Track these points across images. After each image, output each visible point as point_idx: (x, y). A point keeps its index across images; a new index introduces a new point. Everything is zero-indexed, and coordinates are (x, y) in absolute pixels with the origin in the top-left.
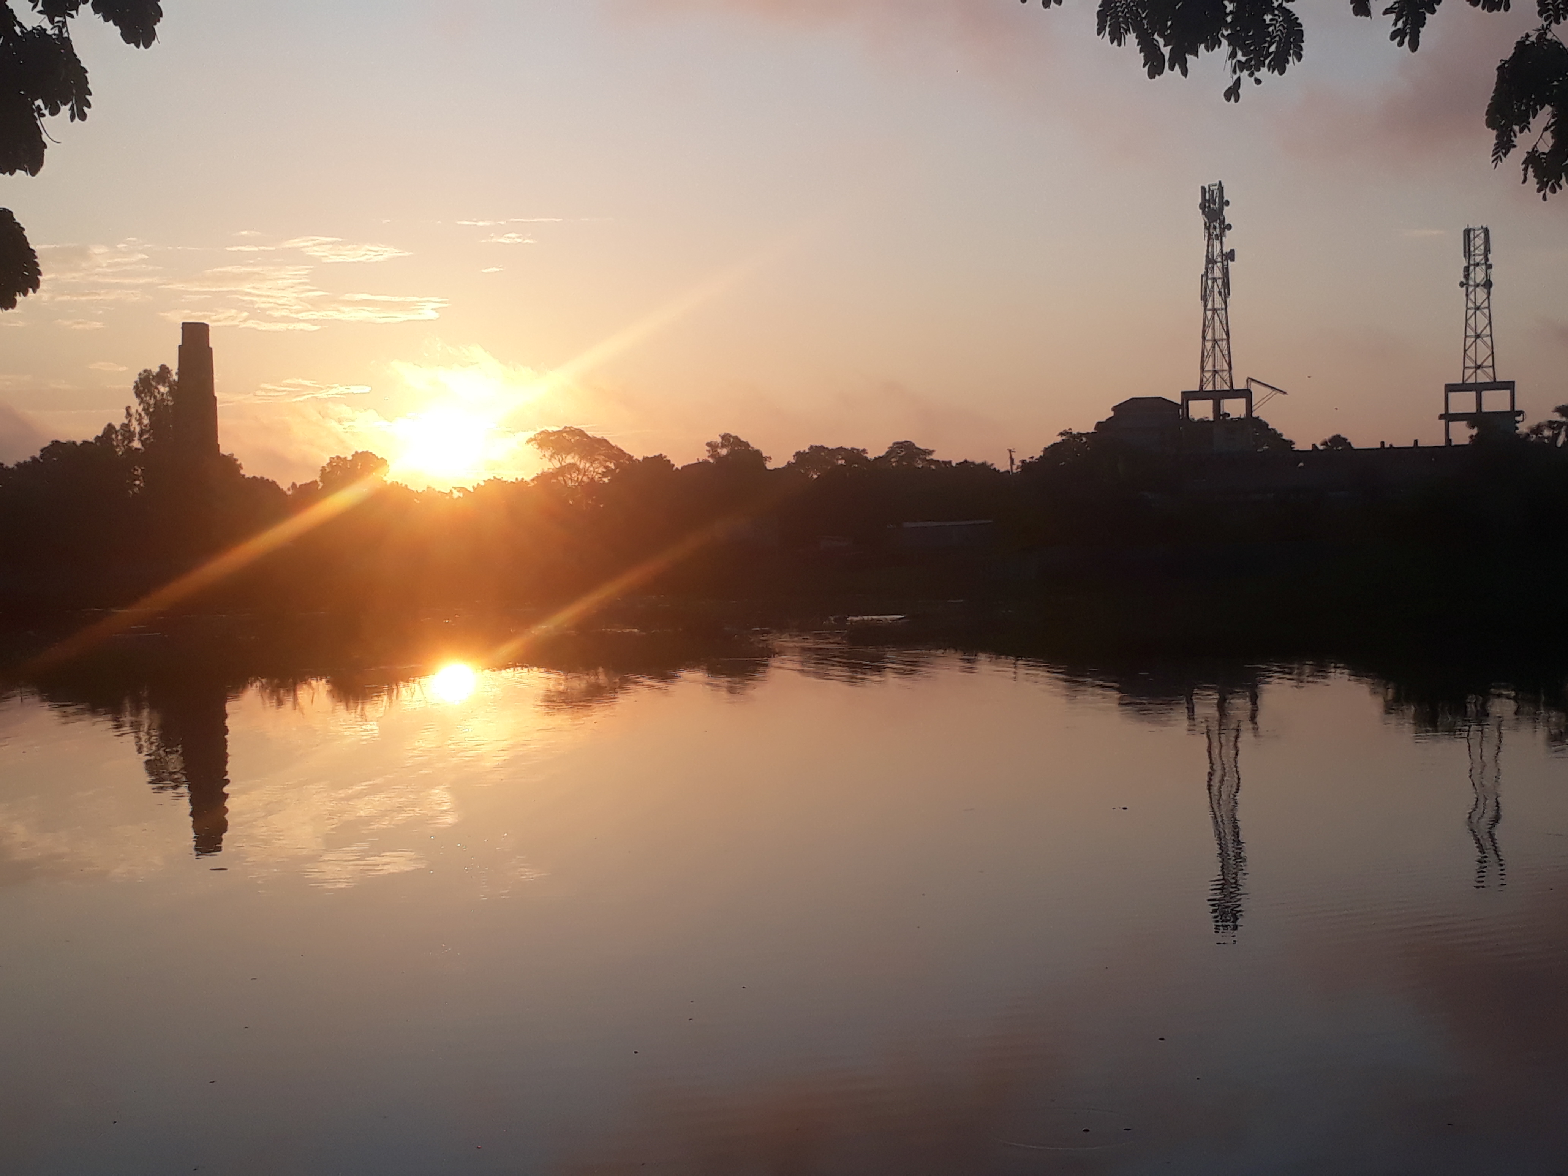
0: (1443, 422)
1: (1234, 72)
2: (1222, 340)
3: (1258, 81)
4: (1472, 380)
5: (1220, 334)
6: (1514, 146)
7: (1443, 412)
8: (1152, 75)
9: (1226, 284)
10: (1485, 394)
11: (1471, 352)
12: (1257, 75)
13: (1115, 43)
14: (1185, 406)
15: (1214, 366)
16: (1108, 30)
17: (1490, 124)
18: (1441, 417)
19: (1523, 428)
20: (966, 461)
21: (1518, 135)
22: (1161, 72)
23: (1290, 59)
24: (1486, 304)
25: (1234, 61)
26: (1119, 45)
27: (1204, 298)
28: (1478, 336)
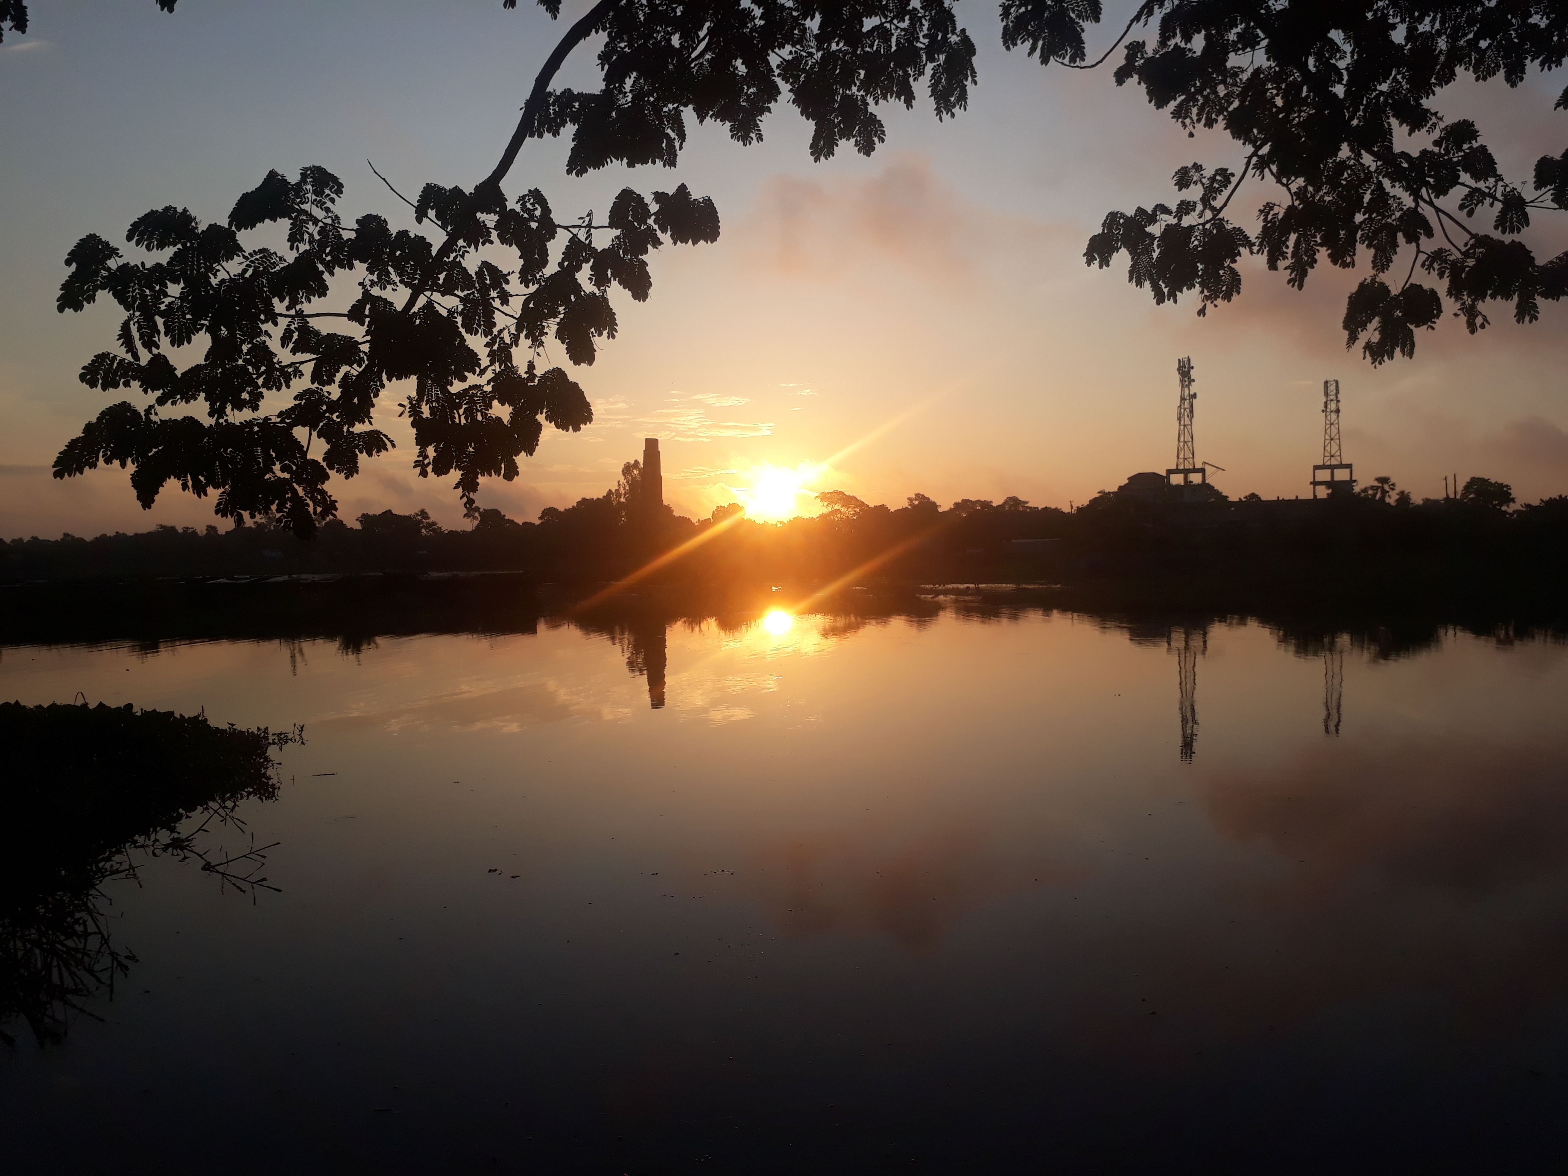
0: (1312, 486)
1: (1203, 301)
2: (1189, 441)
3: (1216, 306)
4: (1328, 463)
5: (1188, 438)
6: (1358, 339)
7: (1312, 480)
8: (1158, 303)
9: (1192, 412)
10: (1336, 471)
11: (1328, 448)
12: (1215, 302)
13: (1139, 287)
14: (1168, 477)
15: (1184, 455)
16: (1134, 280)
17: (1346, 326)
18: (1311, 483)
19: (1357, 489)
20: (1046, 507)
21: (1360, 333)
22: (1163, 302)
23: (1234, 294)
24: (1336, 422)
25: (1203, 295)
26: (1141, 287)
27: (1179, 419)
28: (1332, 439)
